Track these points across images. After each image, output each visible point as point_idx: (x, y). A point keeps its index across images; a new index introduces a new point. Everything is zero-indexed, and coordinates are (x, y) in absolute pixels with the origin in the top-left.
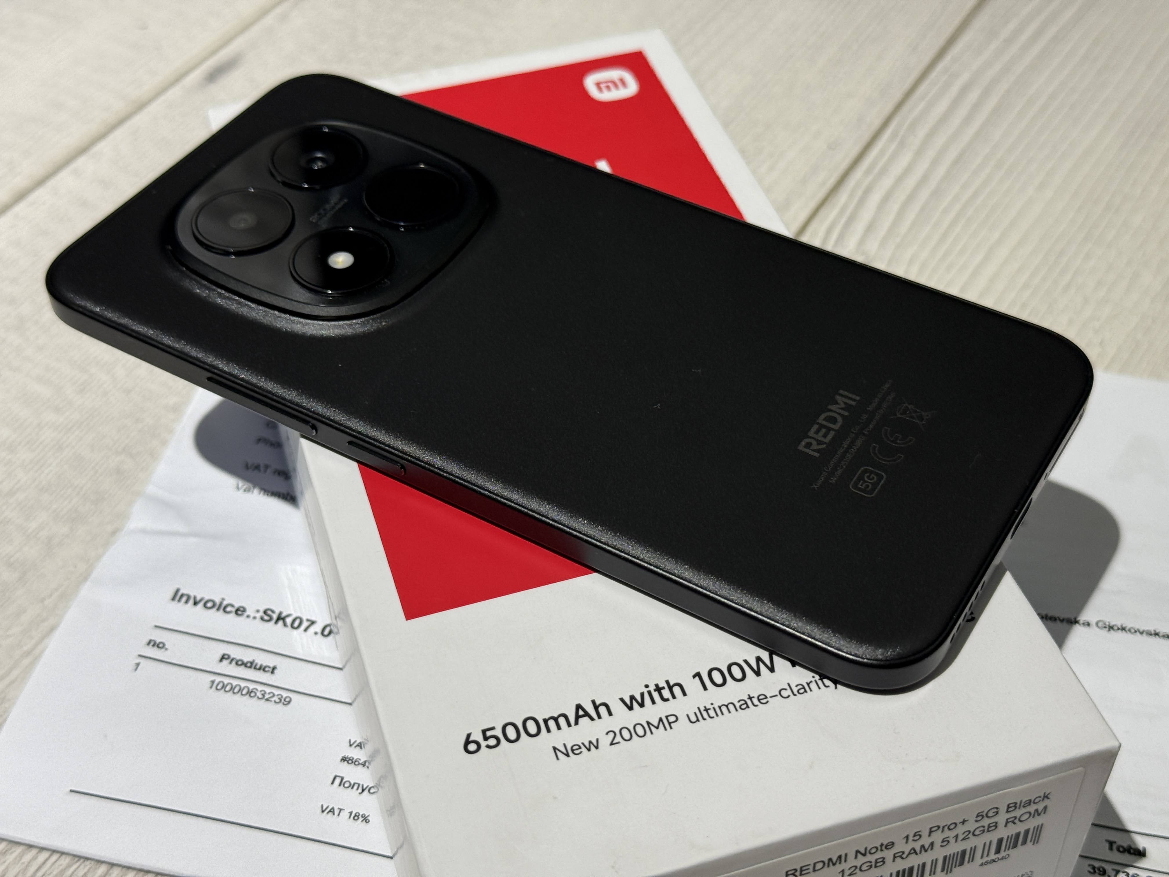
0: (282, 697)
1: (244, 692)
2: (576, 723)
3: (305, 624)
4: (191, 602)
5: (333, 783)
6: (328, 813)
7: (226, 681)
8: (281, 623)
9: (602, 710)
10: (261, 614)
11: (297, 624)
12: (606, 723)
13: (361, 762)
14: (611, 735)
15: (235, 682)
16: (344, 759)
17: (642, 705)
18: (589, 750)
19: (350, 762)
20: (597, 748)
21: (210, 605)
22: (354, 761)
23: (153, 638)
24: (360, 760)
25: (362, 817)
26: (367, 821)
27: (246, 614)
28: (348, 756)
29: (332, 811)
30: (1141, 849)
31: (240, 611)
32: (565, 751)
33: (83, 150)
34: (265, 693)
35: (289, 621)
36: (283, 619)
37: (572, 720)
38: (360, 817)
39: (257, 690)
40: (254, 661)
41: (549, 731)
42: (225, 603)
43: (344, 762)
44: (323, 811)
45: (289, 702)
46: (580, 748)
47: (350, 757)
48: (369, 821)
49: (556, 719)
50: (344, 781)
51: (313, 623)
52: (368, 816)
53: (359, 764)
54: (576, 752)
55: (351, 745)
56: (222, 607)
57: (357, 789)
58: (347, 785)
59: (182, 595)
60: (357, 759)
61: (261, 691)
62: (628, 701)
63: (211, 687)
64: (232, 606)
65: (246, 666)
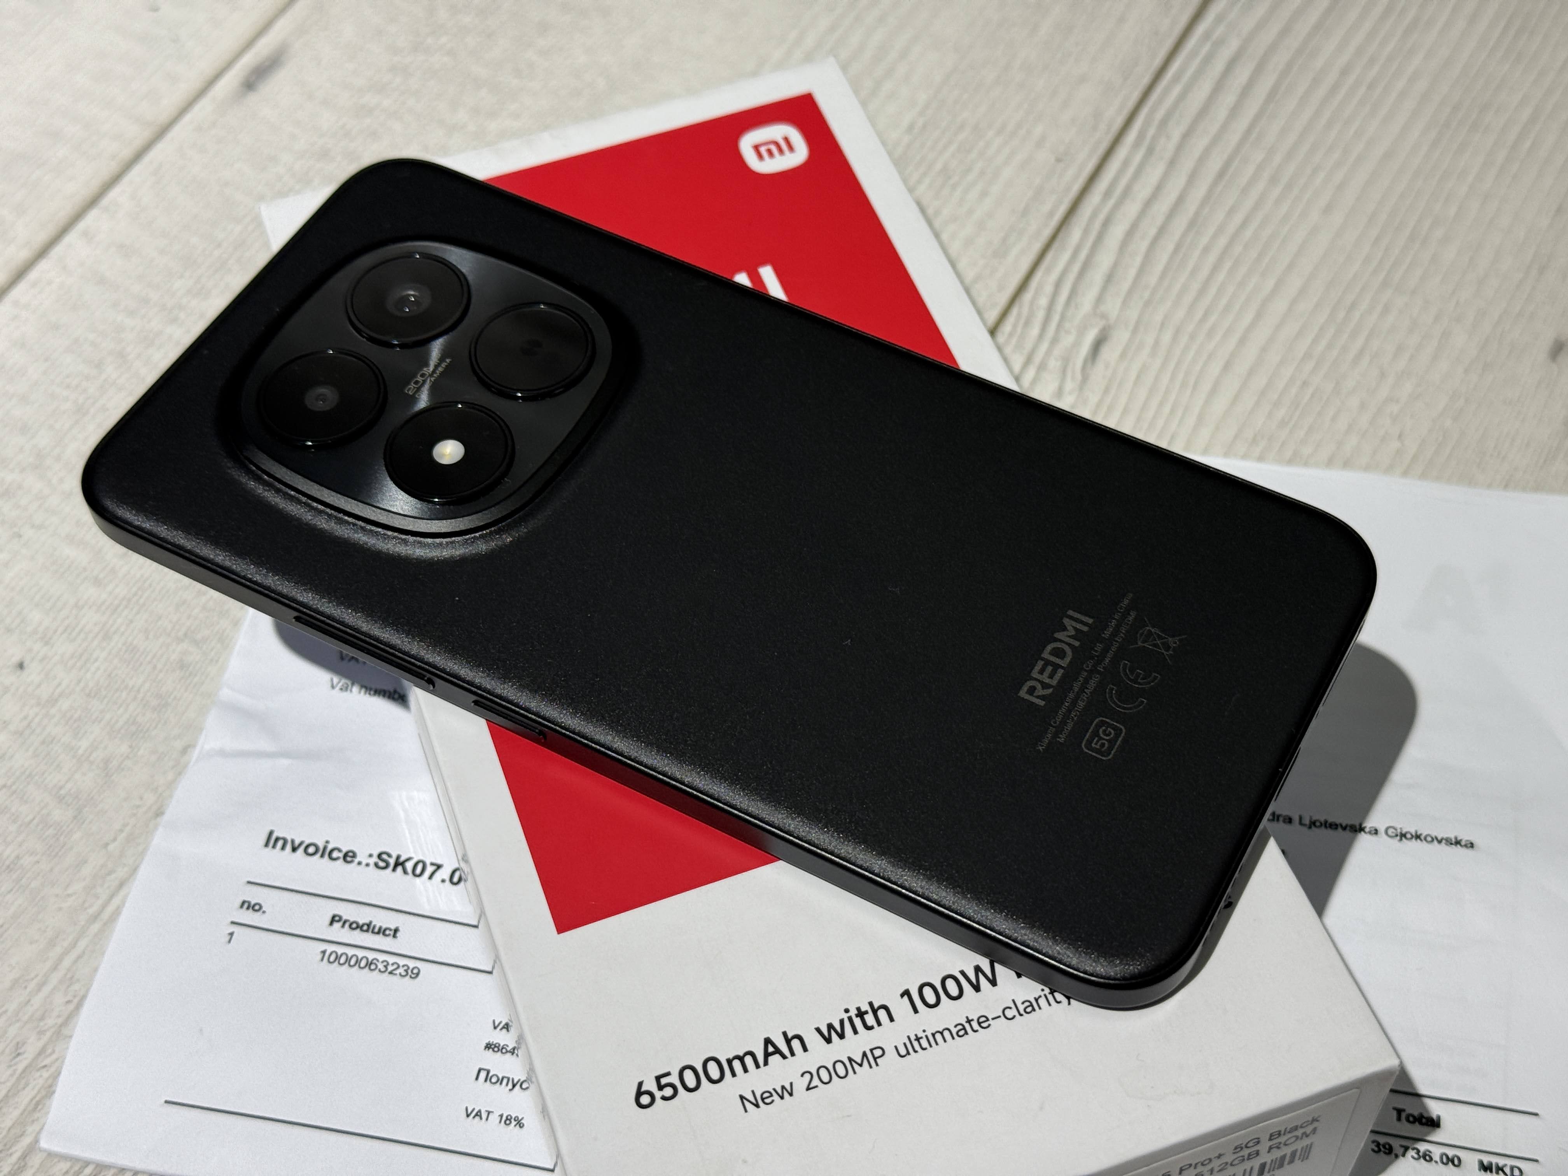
0: (408, 968)
1: (363, 964)
2: (766, 1063)
3: (430, 869)
4: (289, 847)
5: (477, 1078)
6: (474, 1117)
7: (340, 950)
8: (400, 869)
9: (796, 1043)
10: (375, 859)
11: (419, 869)
12: (802, 1061)
13: (509, 1049)
14: (808, 1076)
15: (350, 952)
16: (489, 1046)
17: (842, 1036)
18: (782, 1098)
19: (496, 1049)
20: (791, 1094)
21: (313, 850)
22: (500, 1048)
23: (246, 899)
24: (507, 1046)
25: (515, 1120)
26: (522, 1125)
27: (356, 860)
28: (493, 1042)
29: (479, 1114)
30: (1435, 1117)
31: (349, 857)
32: (753, 1101)
33: (93, 202)
34: (388, 964)
35: (409, 866)
36: (402, 864)
37: (761, 1059)
38: (513, 1120)
39: (378, 961)
40: (371, 922)
41: (734, 1074)
42: (330, 847)
43: (489, 1049)
44: (468, 1116)
45: (418, 974)
46: (771, 1095)
47: (496, 1043)
48: (523, 1125)
49: (741, 1059)
50: (490, 1075)
51: (439, 867)
52: (522, 1118)
53: (507, 1052)
54: (767, 1101)
55: (495, 1028)
56: (327, 852)
57: (507, 1084)
58: (494, 1080)
59: (277, 839)
60: (504, 1045)
61: (383, 962)
62: (825, 1031)
63: (322, 960)
64: (340, 850)
65: (362, 930)
